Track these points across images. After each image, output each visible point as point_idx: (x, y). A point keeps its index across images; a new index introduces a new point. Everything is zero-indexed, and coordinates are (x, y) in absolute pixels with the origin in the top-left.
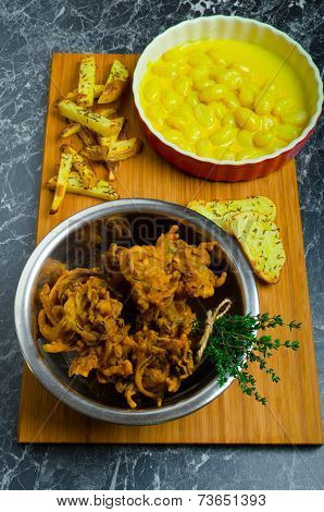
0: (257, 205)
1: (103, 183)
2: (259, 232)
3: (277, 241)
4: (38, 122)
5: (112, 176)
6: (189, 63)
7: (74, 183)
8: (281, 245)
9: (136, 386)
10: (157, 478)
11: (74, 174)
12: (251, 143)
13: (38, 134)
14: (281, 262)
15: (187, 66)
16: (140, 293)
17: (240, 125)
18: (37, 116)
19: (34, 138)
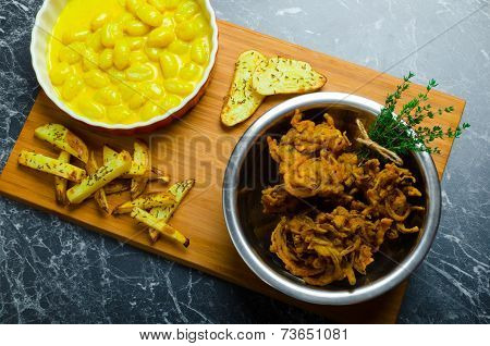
0: (246, 65)
1: (172, 188)
2: (275, 73)
3: (288, 62)
4: (67, 230)
5: (166, 179)
6: (71, 64)
7: (163, 215)
8: (293, 61)
9: (399, 222)
10: (448, 236)
11: (154, 211)
12: (185, 45)
13: (80, 233)
14: (308, 68)
15: (73, 66)
16: (329, 188)
17: (163, 46)
18: (59, 229)
19: (84, 239)
